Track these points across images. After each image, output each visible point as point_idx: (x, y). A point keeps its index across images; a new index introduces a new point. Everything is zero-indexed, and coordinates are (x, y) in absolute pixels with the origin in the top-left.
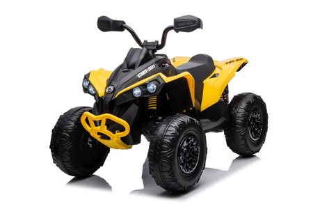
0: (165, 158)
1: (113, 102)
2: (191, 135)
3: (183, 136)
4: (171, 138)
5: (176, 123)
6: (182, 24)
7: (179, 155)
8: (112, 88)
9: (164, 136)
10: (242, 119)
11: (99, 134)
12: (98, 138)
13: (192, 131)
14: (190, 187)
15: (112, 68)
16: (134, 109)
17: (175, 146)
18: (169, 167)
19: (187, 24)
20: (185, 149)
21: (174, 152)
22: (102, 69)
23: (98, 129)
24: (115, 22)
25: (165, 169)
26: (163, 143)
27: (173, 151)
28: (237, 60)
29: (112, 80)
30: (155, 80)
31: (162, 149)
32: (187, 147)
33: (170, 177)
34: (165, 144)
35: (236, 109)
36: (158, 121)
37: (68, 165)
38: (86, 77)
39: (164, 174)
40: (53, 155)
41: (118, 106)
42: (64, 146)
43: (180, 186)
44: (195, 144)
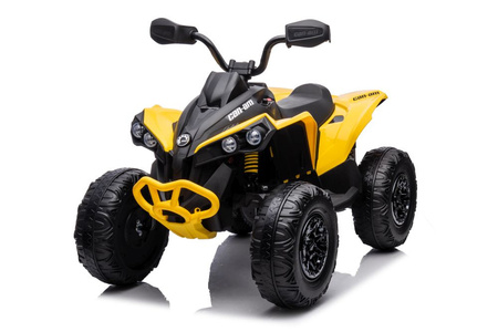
0: (281, 253)
1: (189, 161)
2: (317, 215)
3: (307, 216)
4: (291, 220)
5: (296, 196)
6: (300, 34)
7: (301, 249)
8: (187, 137)
9: (278, 216)
10: (383, 189)
11: (165, 212)
12: (162, 220)
13: (318, 208)
14: (316, 300)
15: (181, 104)
16: (223, 172)
17: (296, 234)
18: (287, 268)
19: (309, 35)
20: (308, 239)
21: (294, 244)
22: (157, 106)
23: (167, 205)
24: (182, 28)
25: (279, 272)
26: (277, 229)
27: (293, 241)
28: (371, 95)
29: (185, 125)
30: (261, 125)
31: (275, 238)
32: (311, 235)
33: (289, 284)
34: (281, 230)
35: (373, 173)
36: (262, 192)
37: (106, 266)
38: (138, 120)
39: (279, 279)
40: (79, 249)
41: (198, 167)
42: (100, 234)
43: (302, 298)
44: (321, 230)
